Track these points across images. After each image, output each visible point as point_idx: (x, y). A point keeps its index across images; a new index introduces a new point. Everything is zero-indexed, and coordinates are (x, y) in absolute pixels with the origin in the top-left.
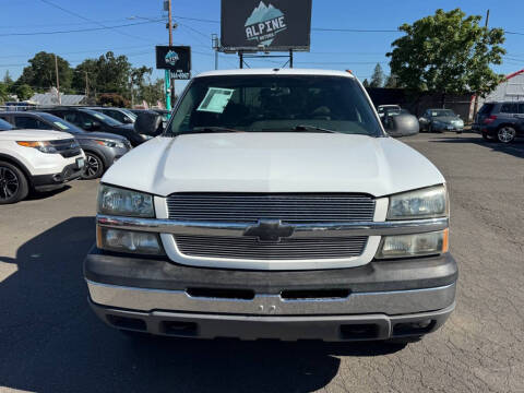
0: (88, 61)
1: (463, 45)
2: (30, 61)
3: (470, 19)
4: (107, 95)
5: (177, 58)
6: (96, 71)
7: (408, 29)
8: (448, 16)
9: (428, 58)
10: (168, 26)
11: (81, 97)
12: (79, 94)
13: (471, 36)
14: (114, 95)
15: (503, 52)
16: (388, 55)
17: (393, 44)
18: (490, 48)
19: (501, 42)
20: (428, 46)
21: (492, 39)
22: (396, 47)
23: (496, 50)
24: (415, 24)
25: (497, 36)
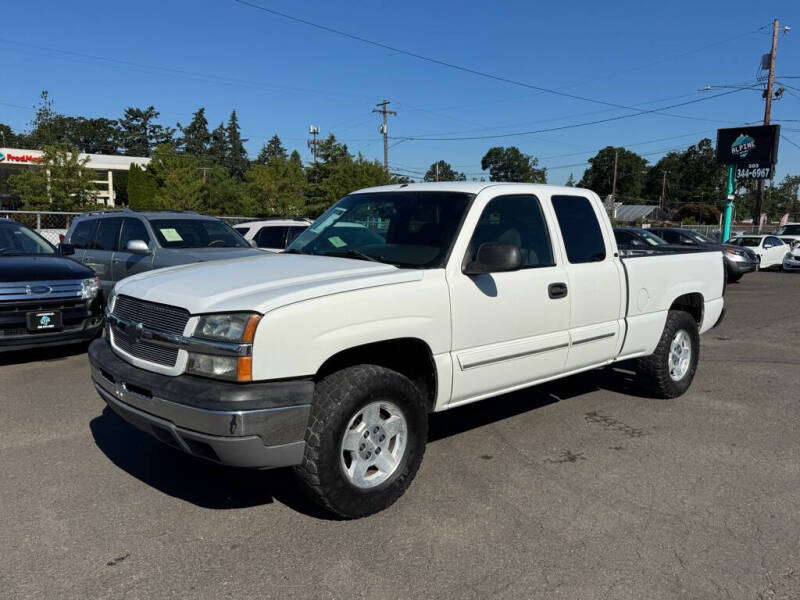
0: (672, 156)
2: (590, 161)
4: (691, 205)
5: (751, 145)
6: (681, 169)
10: (766, 94)
11: (650, 209)
12: (649, 204)
14: (703, 205)
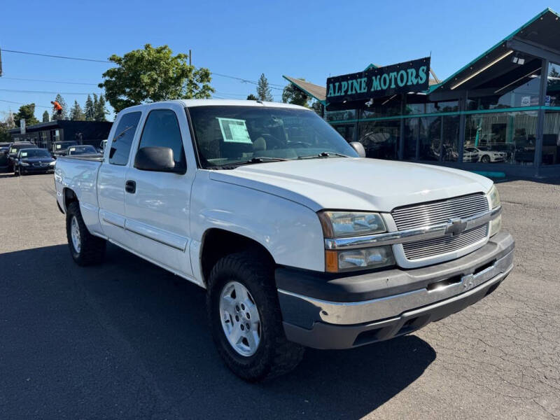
1: (177, 81)
3: (179, 57)
7: (119, 61)
8: (159, 52)
9: (148, 91)
13: (184, 73)
15: (212, 91)
16: (101, 86)
17: (104, 75)
18: (201, 85)
19: (209, 81)
20: (145, 79)
21: (201, 77)
22: (107, 78)
23: (206, 88)
24: (126, 56)
25: (205, 76)
